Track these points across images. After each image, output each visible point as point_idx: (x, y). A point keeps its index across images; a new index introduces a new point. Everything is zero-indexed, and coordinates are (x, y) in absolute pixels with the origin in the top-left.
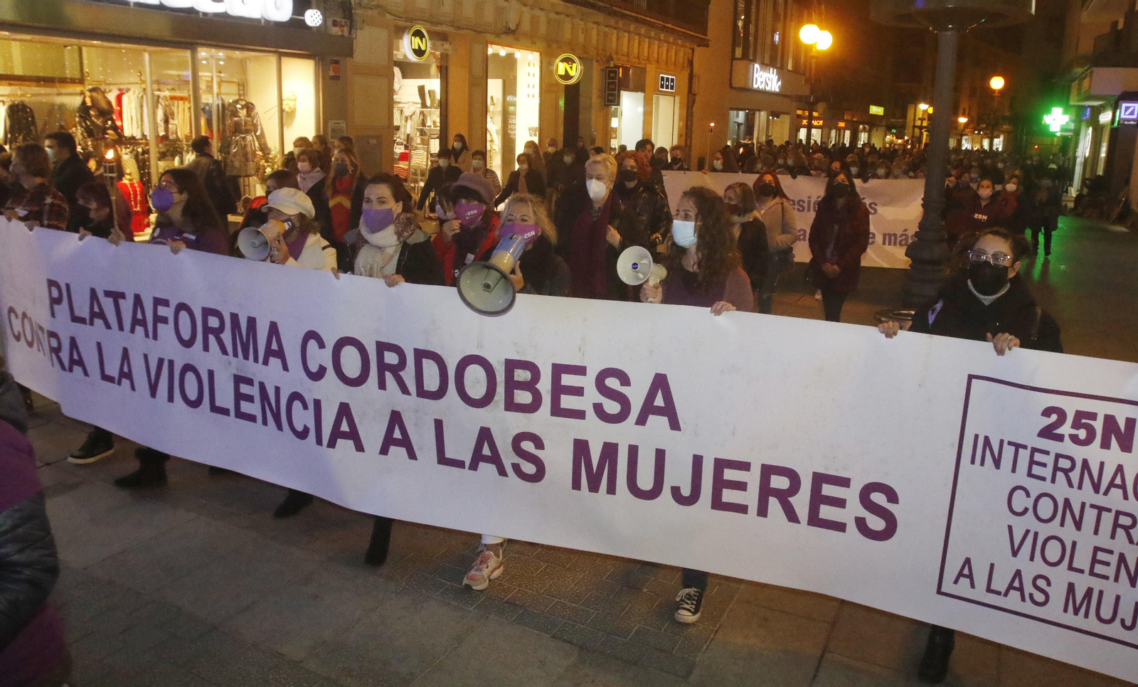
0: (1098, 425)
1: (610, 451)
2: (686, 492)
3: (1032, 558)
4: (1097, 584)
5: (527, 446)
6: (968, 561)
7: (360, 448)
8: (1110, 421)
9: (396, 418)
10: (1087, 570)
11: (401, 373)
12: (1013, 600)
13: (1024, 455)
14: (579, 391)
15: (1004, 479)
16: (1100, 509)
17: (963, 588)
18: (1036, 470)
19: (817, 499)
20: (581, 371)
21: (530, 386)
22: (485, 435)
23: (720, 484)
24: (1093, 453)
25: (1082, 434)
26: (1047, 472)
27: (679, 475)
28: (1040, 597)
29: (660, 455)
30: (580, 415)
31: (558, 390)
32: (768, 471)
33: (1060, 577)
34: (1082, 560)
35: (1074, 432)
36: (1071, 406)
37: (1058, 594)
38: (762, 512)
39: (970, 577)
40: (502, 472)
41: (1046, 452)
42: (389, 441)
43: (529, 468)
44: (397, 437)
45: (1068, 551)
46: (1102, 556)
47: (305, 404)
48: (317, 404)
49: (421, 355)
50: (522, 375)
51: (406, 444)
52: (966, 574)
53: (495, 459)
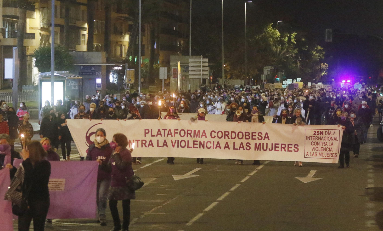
0: (320, 132)
1: (260, 144)
2: (271, 149)
3: (315, 151)
4: (322, 152)
5: (248, 144)
6: (307, 152)
7: (220, 148)
8: (321, 132)
9: (227, 143)
11: (228, 136)
12: (313, 157)
13: (312, 137)
14: (255, 136)
15: (311, 141)
16: (321, 142)
17: (307, 156)
18: (314, 139)
19: (288, 148)
20: (256, 133)
21: (248, 135)
22: (242, 144)
23: (275, 147)
24: (319, 136)
25: (318, 134)
26: (315, 139)
27: (270, 147)
28: (316, 155)
29: (267, 144)
30: (256, 139)
31: (252, 136)
32: (282, 144)
33: (318, 152)
34: (320, 150)
36: (316, 131)
37: (318, 154)
38: (281, 151)
39: (308, 155)
40: (244, 149)
41: (315, 137)
42: (225, 147)
43: (248, 148)
44: (227, 146)
45: (318, 148)
46: (322, 148)
47: (211, 143)
48: (214, 142)
49: (232, 132)
50: (247, 134)
51: (228, 147)
52: (307, 154)
53: (243, 147)
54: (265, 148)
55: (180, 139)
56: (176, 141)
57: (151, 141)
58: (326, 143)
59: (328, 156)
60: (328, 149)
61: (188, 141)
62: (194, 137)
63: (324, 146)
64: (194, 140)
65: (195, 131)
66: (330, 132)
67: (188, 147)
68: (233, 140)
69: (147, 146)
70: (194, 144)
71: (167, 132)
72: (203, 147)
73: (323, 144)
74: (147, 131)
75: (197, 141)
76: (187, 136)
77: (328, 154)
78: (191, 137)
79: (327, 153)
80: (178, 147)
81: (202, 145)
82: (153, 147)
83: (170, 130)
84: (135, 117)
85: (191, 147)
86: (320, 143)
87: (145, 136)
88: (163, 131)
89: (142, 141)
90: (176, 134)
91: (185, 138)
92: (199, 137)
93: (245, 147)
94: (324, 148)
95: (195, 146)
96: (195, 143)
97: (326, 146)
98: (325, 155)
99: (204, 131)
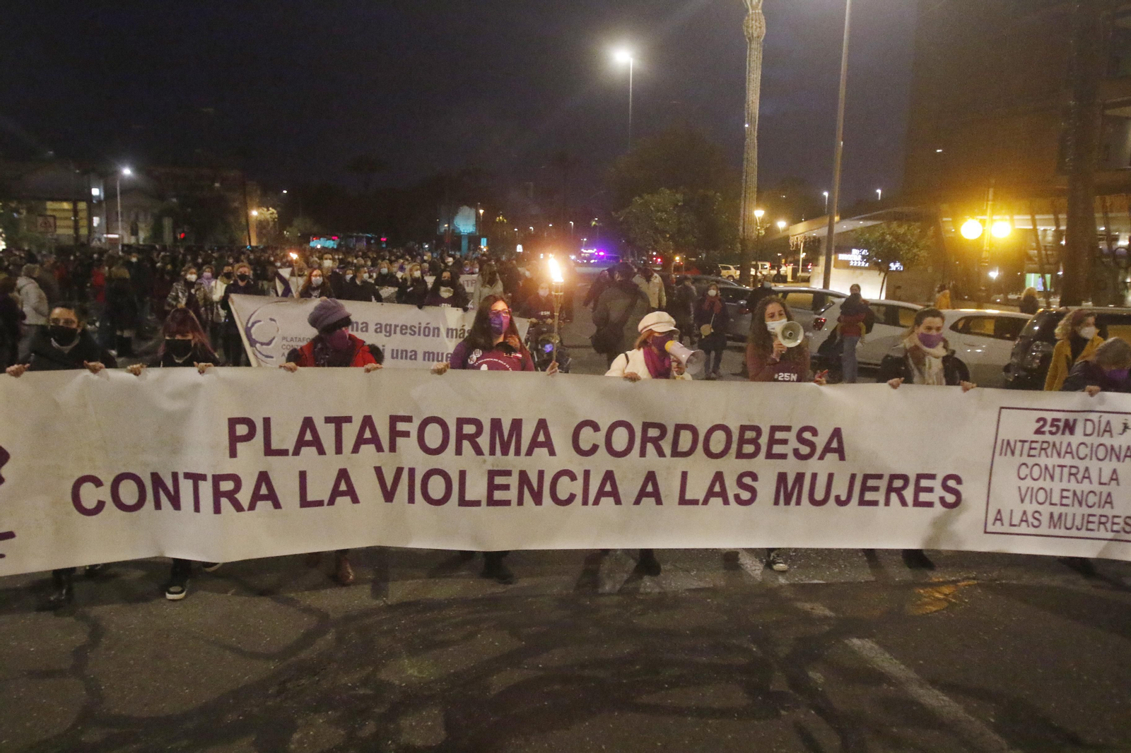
0: (1061, 424)
1: (800, 477)
2: (843, 498)
3: (1031, 503)
4: (1063, 509)
5: (747, 480)
6: (999, 512)
7: (618, 502)
8: (1066, 421)
9: (651, 477)
10: (1058, 502)
11: (660, 442)
12: (1024, 528)
13: (1027, 445)
14: (785, 442)
15: (1017, 460)
16: (1062, 467)
17: (998, 527)
18: (1033, 452)
19: (918, 490)
20: (789, 428)
21: (754, 441)
22: (719, 477)
23: (865, 488)
24: (1057, 439)
25: (1054, 430)
26: (1036, 452)
27: (840, 489)
28: (1036, 523)
30: (783, 456)
31: (772, 441)
32: (894, 477)
33: (1046, 510)
34: (1056, 499)
35: (1051, 429)
36: (1048, 416)
37: (1045, 519)
38: (887, 503)
39: (1001, 520)
40: (726, 502)
41: (1037, 442)
42: (642, 494)
43: (745, 495)
44: (650, 489)
45: (1048, 494)
46: (1065, 494)
47: (573, 477)
48: (587, 474)
49: (679, 428)
50: (750, 435)
51: (656, 496)
52: (999, 519)
53: (723, 495)
54: (819, 495)
55: (422, 462)
56: (399, 471)
57: (264, 477)
58: (1087, 469)
59: (1091, 526)
60: (1092, 499)
61: (463, 474)
62: (492, 452)
63: (1073, 485)
64: (491, 468)
65: (496, 424)
66: (1108, 423)
67: (463, 502)
68: (681, 464)
69: (245, 504)
70: (492, 487)
71: (350, 433)
72: (538, 499)
73: (1071, 474)
74: (242, 430)
75: (508, 473)
76: (459, 451)
77: (1091, 519)
78: (479, 451)
79: (1089, 515)
80: (411, 500)
81: (531, 489)
82: (277, 505)
83: (368, 422)
84: (179, 356)
85: (477, 503)
86: (1058, 470)
87: (233, 454)
88: (332, 426)
89: (217, 479)
90: (400, 441)
91: (448, 461)
92: (518, 453)
93: (732, 489)
94: (1075, 493)
95: (498, 495)
96: (499, 480)
97: (1086, 486)
98: (1078, 522)
99: (542, 425)
